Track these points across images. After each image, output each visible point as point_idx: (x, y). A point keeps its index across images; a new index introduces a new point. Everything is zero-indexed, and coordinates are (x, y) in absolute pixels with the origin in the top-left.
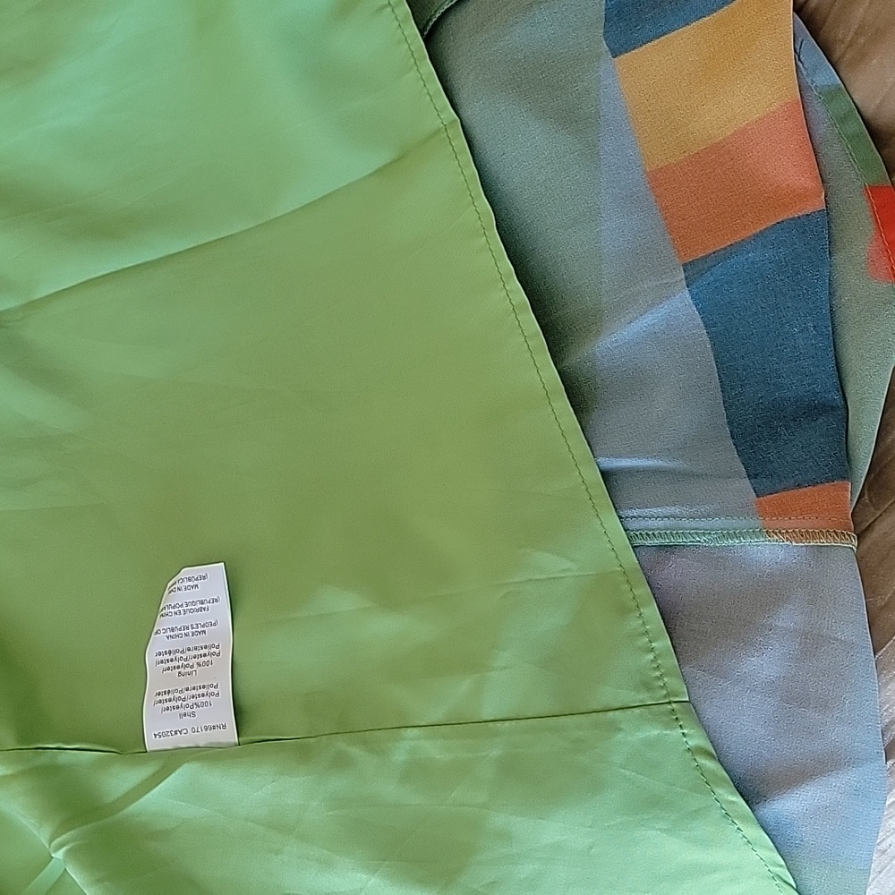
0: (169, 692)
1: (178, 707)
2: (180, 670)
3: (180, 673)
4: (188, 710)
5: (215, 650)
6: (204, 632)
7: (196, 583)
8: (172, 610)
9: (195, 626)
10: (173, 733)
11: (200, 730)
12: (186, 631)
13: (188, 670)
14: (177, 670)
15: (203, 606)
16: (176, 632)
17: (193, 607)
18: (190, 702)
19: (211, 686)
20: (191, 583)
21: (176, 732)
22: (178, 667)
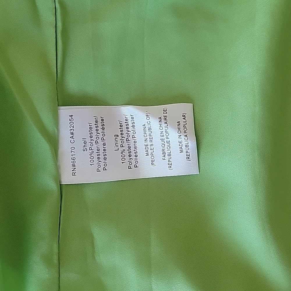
0: (103, 129)
1: (91, 137)
2: (120, 135)
3: (118, 136)
4: (88, 146)
5: (134, 164)
6: (147, 155)
7: (184, 151)
8: (164, 130)
9: (152, 147)
10: (72, 131)
11: (73, 153)
12: (148, 140)
13: (119, 144)
14: (119, 134)
15: (166, 156)
16: (148, 133)
17: (166, 146)
18: (94, 147)
19: (105, 165)
20: (184, 147)
21: (72, 134)
22: (122, 134)
